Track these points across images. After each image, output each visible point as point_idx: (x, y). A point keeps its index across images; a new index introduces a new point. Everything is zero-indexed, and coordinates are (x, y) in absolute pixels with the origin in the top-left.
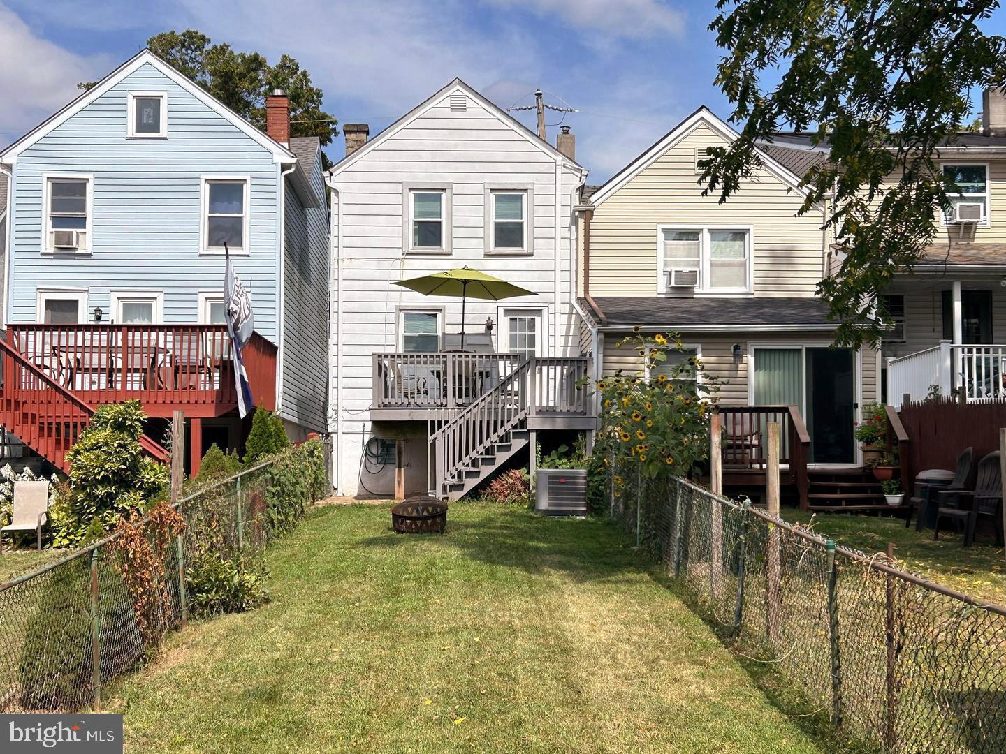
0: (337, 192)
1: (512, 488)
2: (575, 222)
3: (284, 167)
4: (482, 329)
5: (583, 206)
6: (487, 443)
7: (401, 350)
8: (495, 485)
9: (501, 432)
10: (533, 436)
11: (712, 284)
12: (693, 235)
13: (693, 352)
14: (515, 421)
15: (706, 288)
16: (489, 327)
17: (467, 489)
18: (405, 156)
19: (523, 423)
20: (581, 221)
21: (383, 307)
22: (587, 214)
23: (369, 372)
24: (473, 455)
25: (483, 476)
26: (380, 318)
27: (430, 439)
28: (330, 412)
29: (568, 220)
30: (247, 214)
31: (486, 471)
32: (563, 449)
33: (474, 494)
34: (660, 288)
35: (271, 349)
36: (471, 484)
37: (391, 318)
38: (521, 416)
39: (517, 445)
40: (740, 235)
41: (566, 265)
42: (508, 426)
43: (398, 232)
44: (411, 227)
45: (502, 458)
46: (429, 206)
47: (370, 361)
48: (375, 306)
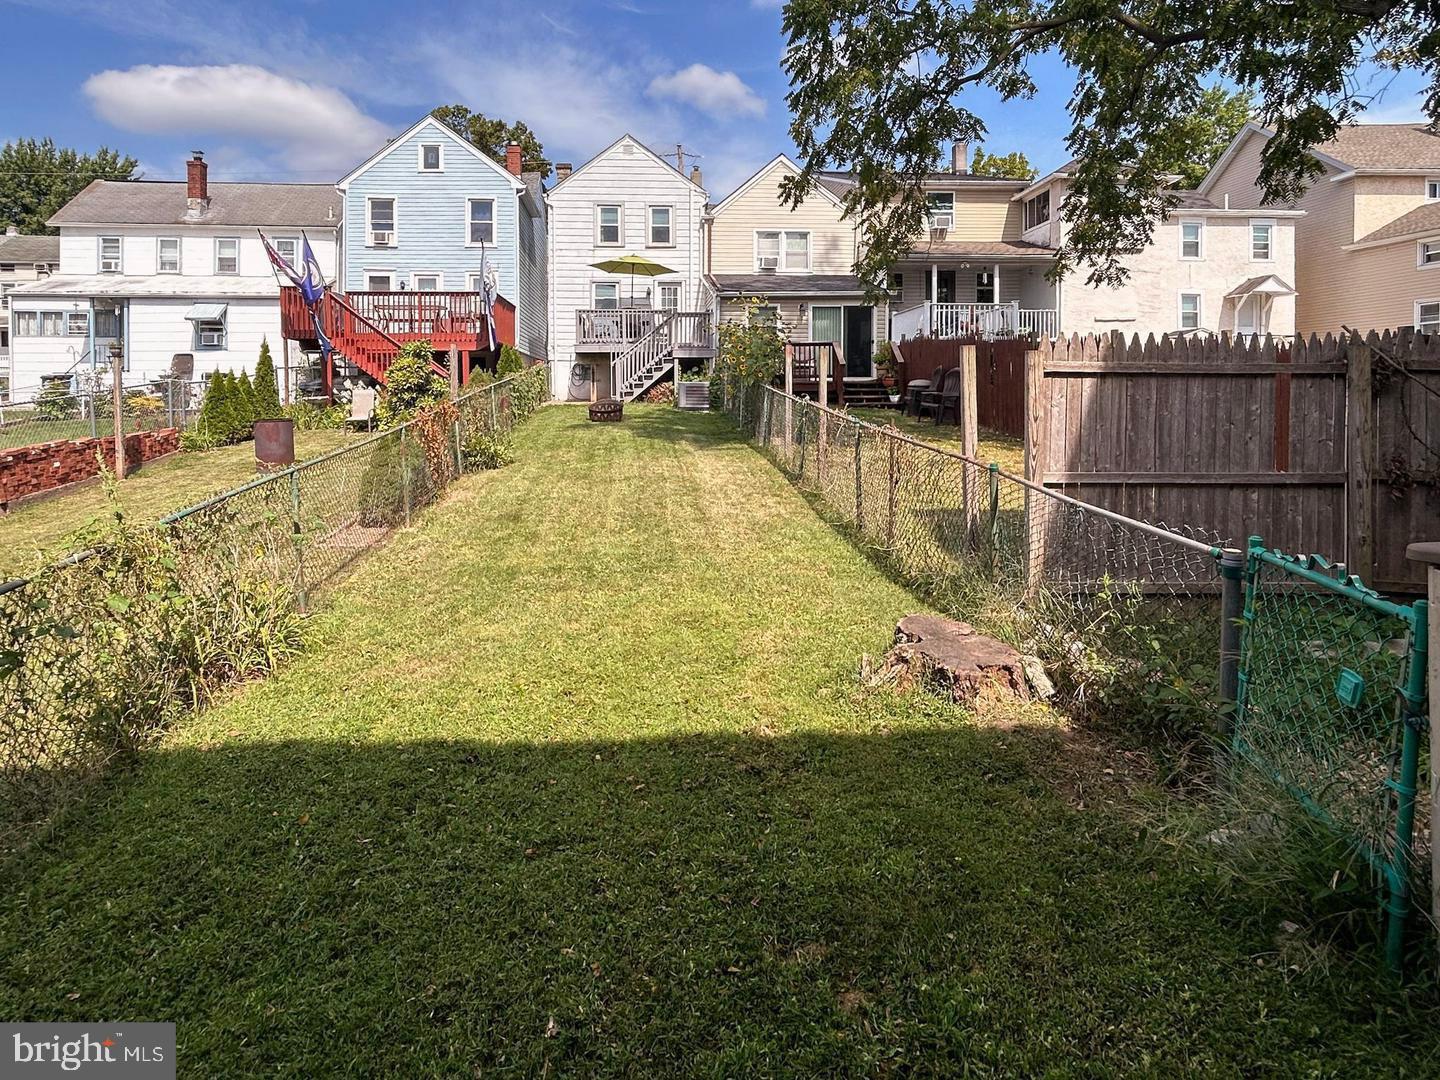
0: (552, 207)
1: (663, 394)
2: (702, 226)
3: (518, 191)
4: (644, 295)
5: (707, 217)
6: (647, 366)
7: (593, 308)
8: (653, 392)
9: (657, 359)
10: (676, 361)
11: (787, 267)
12: (774, 235)
13: (776, 308)
14: (665, 352)
15: (783, 270)
16: (649, 294)
17: (635, 395)
18: (594, 184)
19: (670, 354)
20: (706, 226)
21: (581, 281)
22: (710, 221)
23: (574, 322)
24: (640, 374)
25: (645, 387)
26: (580, 288)
27: (612, 364)
28: (549, 348)
29: (698, 226)
30: (495, 222)
31: (647, 383)
32: (695, 369)
33: (640, 398)
34: (754, 269)
35: (512, 308)
36: (638, 392)
37: (587, 287)
38: (669, 349)
39: (667, 367)
40: (804, 235)
41: (696, 254)
42: (661, 356)
43: (591, 232)
44: (599, 230)
45: (657, 375)
46: (610, 216)
47: (574, 315)
48: (577, 281)
